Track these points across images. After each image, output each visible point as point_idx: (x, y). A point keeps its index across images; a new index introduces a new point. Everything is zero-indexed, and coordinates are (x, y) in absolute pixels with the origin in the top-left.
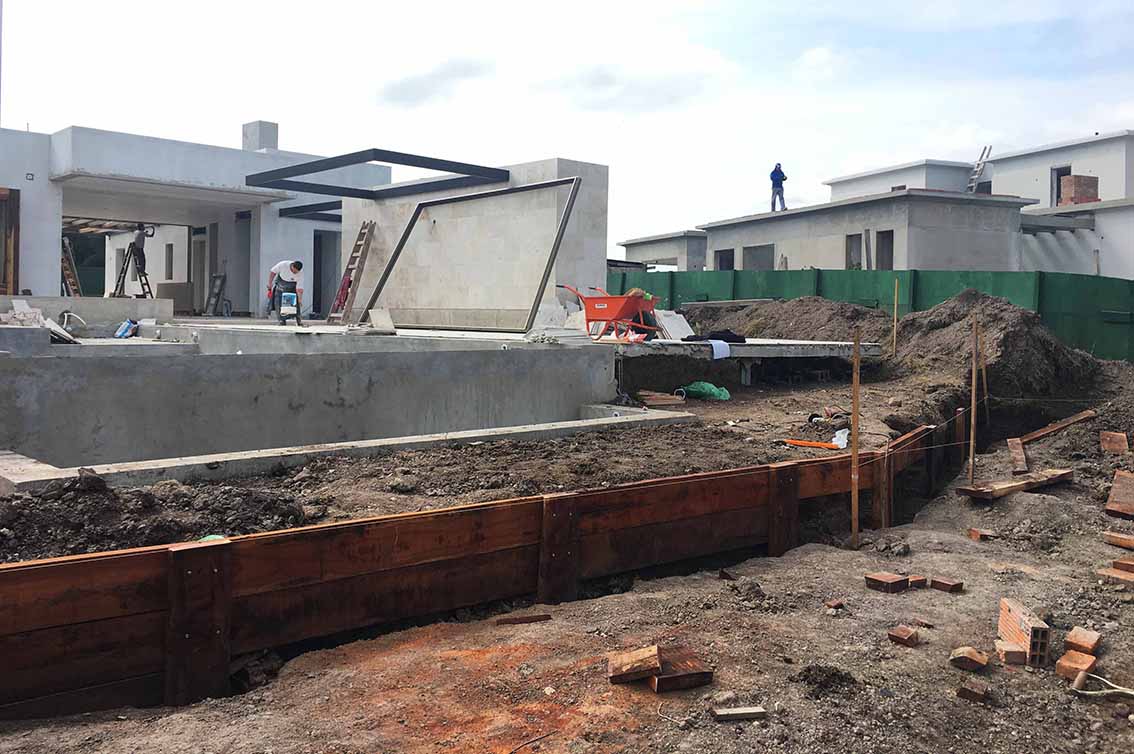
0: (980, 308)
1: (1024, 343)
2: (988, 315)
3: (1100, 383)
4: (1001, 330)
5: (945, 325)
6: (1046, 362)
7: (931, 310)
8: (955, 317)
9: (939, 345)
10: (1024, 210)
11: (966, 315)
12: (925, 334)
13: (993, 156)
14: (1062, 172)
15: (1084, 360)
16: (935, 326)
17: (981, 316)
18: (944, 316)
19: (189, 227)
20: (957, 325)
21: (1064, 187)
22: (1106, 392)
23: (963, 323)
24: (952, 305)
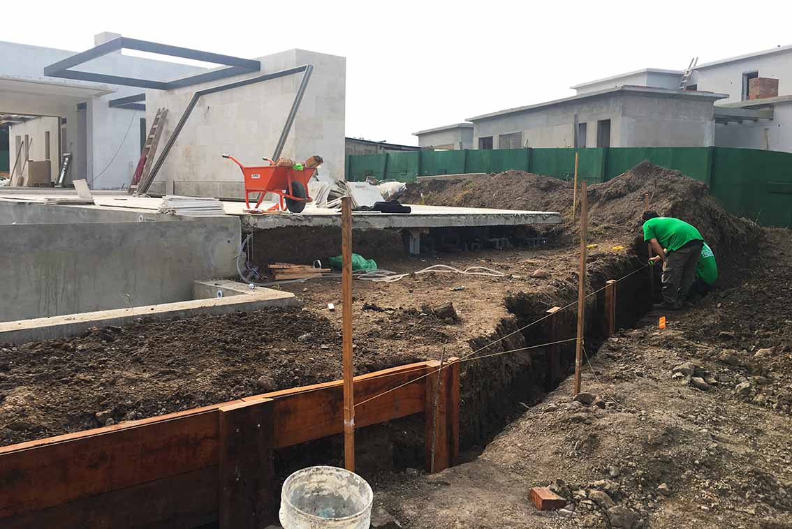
0: (653, 179)
1: (691, 213)
2: (660, 186)
3: (763, 249)
4: (670, 200)
5: (620, 195)
6: (712, 230)
7: (610, 182)
8: (631, 188)
9: (613, 214)
10: (717, 103)
11: (640, 187)
12: (602, 204)
13: (699, 65)
14: (752, 76)
15: (749, 228)
16: (611, 197)
17: (653, 187)
18: (621, 186)
19: (59, 118)
20: (631, 195)
21: (752, 87)
22: (768, 257)
23: (637, 194)
24: (628, 177)
